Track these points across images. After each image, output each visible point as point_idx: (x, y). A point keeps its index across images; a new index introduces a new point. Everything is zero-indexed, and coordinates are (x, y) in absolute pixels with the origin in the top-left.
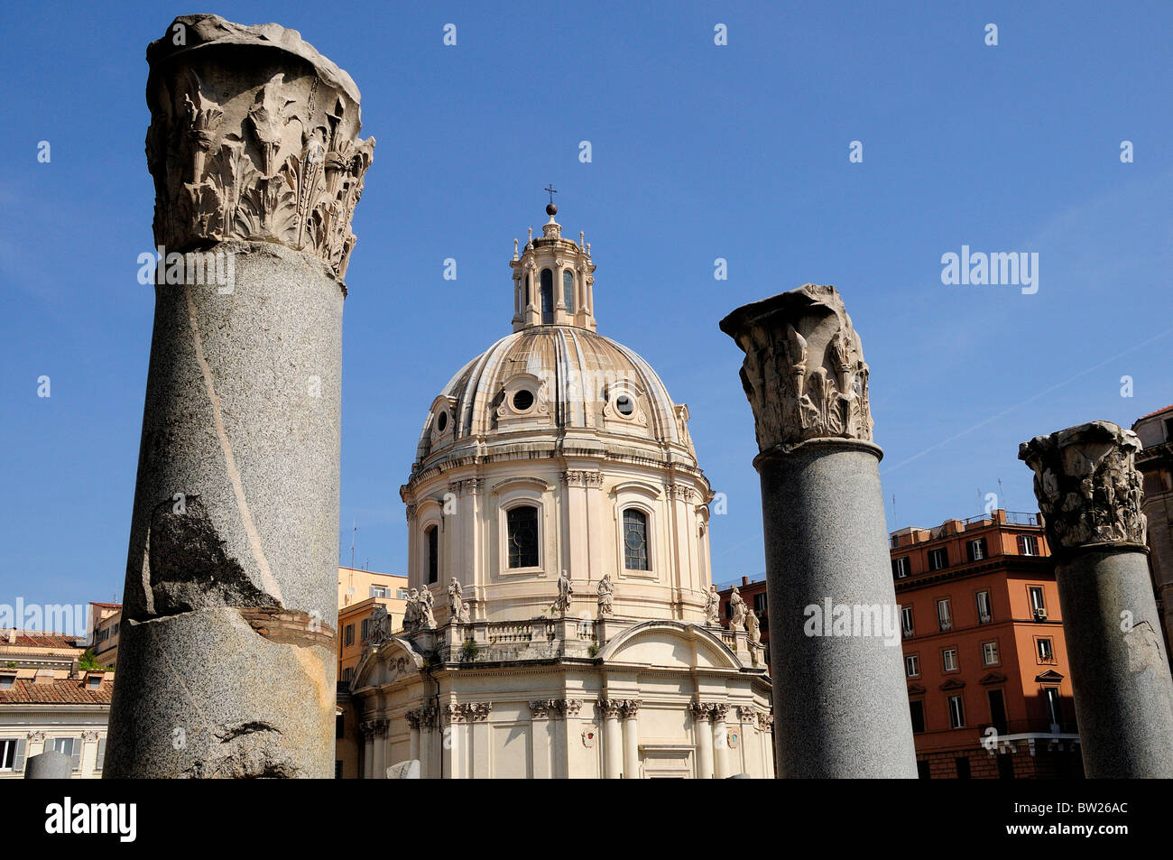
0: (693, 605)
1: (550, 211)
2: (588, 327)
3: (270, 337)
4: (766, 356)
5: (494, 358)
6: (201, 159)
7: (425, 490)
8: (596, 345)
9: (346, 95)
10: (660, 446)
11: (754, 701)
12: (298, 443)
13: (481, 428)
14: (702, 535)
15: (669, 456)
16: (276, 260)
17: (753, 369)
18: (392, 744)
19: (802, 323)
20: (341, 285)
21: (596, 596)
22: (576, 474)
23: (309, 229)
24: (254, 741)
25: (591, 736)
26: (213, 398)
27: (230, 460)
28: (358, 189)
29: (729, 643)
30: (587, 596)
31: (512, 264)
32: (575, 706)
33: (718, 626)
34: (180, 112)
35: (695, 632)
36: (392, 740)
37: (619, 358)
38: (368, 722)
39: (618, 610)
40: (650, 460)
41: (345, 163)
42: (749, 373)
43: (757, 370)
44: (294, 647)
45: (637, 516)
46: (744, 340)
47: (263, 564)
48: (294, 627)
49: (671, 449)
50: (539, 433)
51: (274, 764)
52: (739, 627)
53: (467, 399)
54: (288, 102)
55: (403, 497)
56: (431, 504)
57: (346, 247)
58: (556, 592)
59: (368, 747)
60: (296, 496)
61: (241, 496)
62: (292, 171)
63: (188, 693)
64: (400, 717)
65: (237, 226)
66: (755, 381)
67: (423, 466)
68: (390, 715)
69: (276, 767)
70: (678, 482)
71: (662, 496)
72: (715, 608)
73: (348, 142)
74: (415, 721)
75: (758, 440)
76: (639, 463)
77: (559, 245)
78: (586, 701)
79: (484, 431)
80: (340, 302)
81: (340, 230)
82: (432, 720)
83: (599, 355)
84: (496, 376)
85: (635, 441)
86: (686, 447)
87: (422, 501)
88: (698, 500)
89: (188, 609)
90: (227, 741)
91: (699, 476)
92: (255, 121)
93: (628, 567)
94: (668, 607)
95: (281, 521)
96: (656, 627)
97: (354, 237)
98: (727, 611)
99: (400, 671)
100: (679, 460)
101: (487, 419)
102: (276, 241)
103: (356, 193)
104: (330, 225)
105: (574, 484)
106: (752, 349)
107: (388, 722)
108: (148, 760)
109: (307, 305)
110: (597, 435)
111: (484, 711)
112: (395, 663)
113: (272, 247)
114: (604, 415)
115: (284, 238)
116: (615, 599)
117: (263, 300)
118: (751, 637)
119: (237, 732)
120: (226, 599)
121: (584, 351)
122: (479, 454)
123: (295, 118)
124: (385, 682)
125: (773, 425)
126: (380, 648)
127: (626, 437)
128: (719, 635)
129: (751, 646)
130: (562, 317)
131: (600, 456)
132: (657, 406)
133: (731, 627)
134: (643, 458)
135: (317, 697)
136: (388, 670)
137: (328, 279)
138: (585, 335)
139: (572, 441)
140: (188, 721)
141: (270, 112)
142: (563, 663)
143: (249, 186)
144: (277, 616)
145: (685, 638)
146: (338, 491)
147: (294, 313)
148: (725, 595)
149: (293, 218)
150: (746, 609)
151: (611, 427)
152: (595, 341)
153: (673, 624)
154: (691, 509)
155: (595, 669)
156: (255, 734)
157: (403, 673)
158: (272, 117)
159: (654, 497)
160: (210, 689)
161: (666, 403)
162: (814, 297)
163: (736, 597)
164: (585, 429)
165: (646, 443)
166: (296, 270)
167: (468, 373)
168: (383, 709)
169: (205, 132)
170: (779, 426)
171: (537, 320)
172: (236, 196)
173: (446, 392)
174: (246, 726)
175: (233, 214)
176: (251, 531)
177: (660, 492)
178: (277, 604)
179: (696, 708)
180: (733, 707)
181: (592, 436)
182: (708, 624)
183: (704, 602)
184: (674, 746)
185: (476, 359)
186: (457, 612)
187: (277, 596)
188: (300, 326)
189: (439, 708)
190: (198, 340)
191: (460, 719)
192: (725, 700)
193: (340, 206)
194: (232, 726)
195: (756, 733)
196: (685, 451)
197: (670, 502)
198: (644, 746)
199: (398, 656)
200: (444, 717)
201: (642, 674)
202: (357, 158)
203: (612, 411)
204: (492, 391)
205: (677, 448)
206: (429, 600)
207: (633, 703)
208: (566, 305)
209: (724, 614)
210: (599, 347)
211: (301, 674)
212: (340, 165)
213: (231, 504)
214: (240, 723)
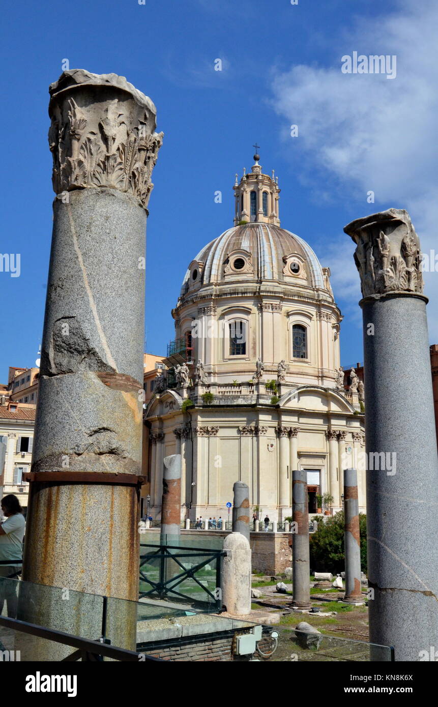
0: (329, 378)
1: (256, 159)
2: (276, 224)
3: (111, 237)
4: (368, 247)
5: (223, 240)
6: (76, 145)
7: (185, 312)
8: (279, 234)
9: (149, 111)
10: (314, 290)
11: (361, 430)
12: (124, 291)
13: (216, 279)
14: (335, 340)
15: (318, 296)
16: (114, 197)
17: (360, 254)
18: (166, 446)
19: (388, 230)
20: (146, 210)
21: (276, 371)
22: (267, 305)
23: (130, 181)
24: (102, 436)
25: (272, 446)
26: (83, 268)
27: (91, 299)
28: (154, 160)
29: (348, 398)
30: (272, 371)
31: (234, 188)
32: (264, 430)
33: (343, 389)
34: (65, 121)
35: (330, 392)
36: (166, 444)
37: (293, 242)
38: (154, 435)
39: (288, 379)
40: (308, 298)
41: (148, 146)
42: (358, 255)
43: (362, 254)
44: (123, 393)
45: (300, 329)
46: (357, 238)
47: (107, 351)
48: (123, 382)
49: (320, 292)
50: (247, 282)
51: (113, 448)
52: (355, 390)
53: (208, 263)
54: (120, 115)
55: (173, 316)
56: (188, 319)
57: (148, 190)
58: (255, 369)
59: (153, 447)
60: (123, 318)
61: (97, 317)
62: (122, 151)
63: (72, 413)
64: (171, 433)
65: (94, 179)
66: (361, 260)
67: (184, 299)
68: (165, 431)
69: (114, 449)
70: (323, 310)
71: (314, 318)
72: (341, 380)
73: (150, 135)
74: (178, 435)
75: (362, 291)
76: (302, 299)
77: (260, 177)
78: (269, 427)
79: (217, 280)
80: (145, 218)
81: (146, 181)
82: (187, 434)
83: (281, 239)
84: (224, 250)
85: (300, 287)
86: (328, 291)
87: (183, 318)
88: (334, 321)
89: (70, 371)
90: (91, 436)
91: (335, 307)
92: (103, 125)
93: (294, 356)
94: (316, 378)
95: (116, 330)
96: (309, 389)
97: (152, 184)
98: (348, 381)
99: (171, 408)
100: (324, 298)
101: (219, 274)
102: (114, 188)
103: (154, 161)
104: (140, 179)
105: (266, 310)
106: (361, 243)
107: (164, 434)
108: (54, 443)
109: (129, 221)
110: (280, 284)
111: (214, 431)
112: (169, 404)
113: (112, 191)
114: (283, 273)
115: (118, 186)
116: (287, 373)
117: (107, 218)
118: (360, 395)
119: (96, 432)
120: (90, 368)
121: (273, 237)
122: (214, 293)
123: (123, 123)
124: (162, 414)
125: (370, 284)
126: (160, 396)
127: (295, 285)
128: (343, 394)
129: (360, 400)
130: (262, 218)
131: (281, 295)
132: (313, 268)
133: (350, 390)
134: (305, 297)
135: (133, 417)
136: (164, 407)
137: (139, 207)
138: (274, 228)
139: (265, 286)
140: (72, 426)
141: (111, 120)
142: (258, 406)
143: (100, 159)
144: (114, 377)
145: (325, 395)
146: (144, 315)
147: (122, 225)
148: (347, 373)
149: (122, 176)
150: (358, 381)
151: (287, 279)
152: (279, 231)
153: (317, 387)
154: (330, 325)
155: (275, 410)
156: (104, 433)
157: (172, 409)
158: (112, 123)
159: (310, 318)
160: (83, 410)
161: (318, 267)
162: (394, 216)
163: (353, 374)
164: (273, 281)
165: (307, 289)
166: (123, 203)
167: (209, 248)
168: (161, 428)
169: (78, 131)
170: (373, 285)
171: (247, 219)
172: (94, 164)
173: (197, 258)
174: (100, 429)
175: (92, 173)
176: (102, 335)
177: (313, 316)
178: (114, 370)
179: (329, 432)
180: (350, 433)
181: (277, 284)
182: (338, 388)
183: (336, 376)
184: (316, 453)
185: (214, 241)
186: (202, 378)
187: (114, 367)
188: (125, 231)
189: (191, 428)
190: (75, 238)
191: (203, 434)
192: (345, 429)
193: (146, 169)
194: (93, 429)
195: (362, 447)
196: (327, 293)
197: (318, 321)
198: (300, 452)
199: (169, 400)
200: (194, 433)
201: (300, 413)
202: (154, 143)
203: (288, 271)
204: (222, 259)
205: (323, 292)
206: (186, 371)
207: (295, 430)
208: (264, 211)
209: (346, 383)
210: (282, 236)
211: (126, 405)
212: (146, 147)
213: (92, 321)
214: (97, 428)
